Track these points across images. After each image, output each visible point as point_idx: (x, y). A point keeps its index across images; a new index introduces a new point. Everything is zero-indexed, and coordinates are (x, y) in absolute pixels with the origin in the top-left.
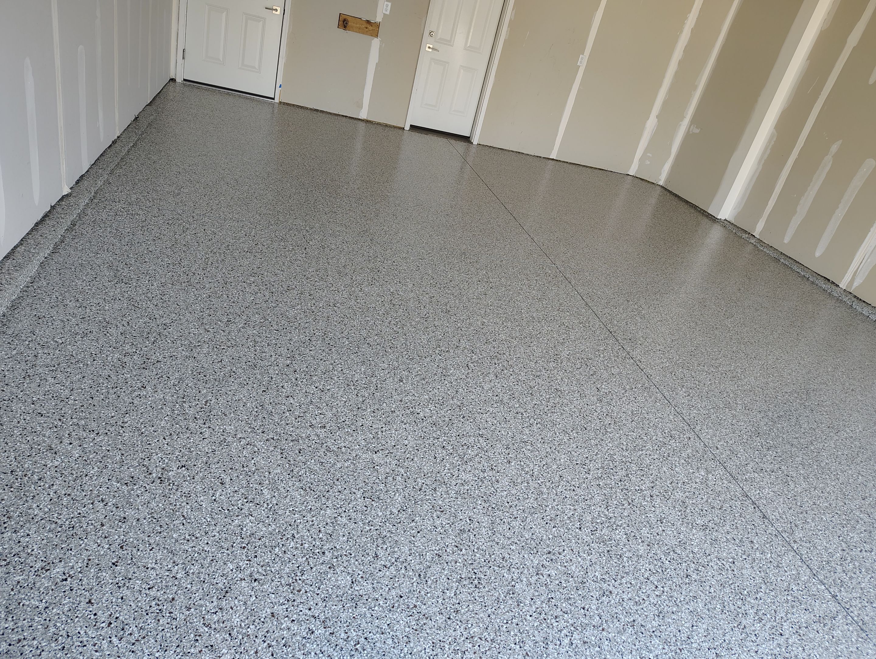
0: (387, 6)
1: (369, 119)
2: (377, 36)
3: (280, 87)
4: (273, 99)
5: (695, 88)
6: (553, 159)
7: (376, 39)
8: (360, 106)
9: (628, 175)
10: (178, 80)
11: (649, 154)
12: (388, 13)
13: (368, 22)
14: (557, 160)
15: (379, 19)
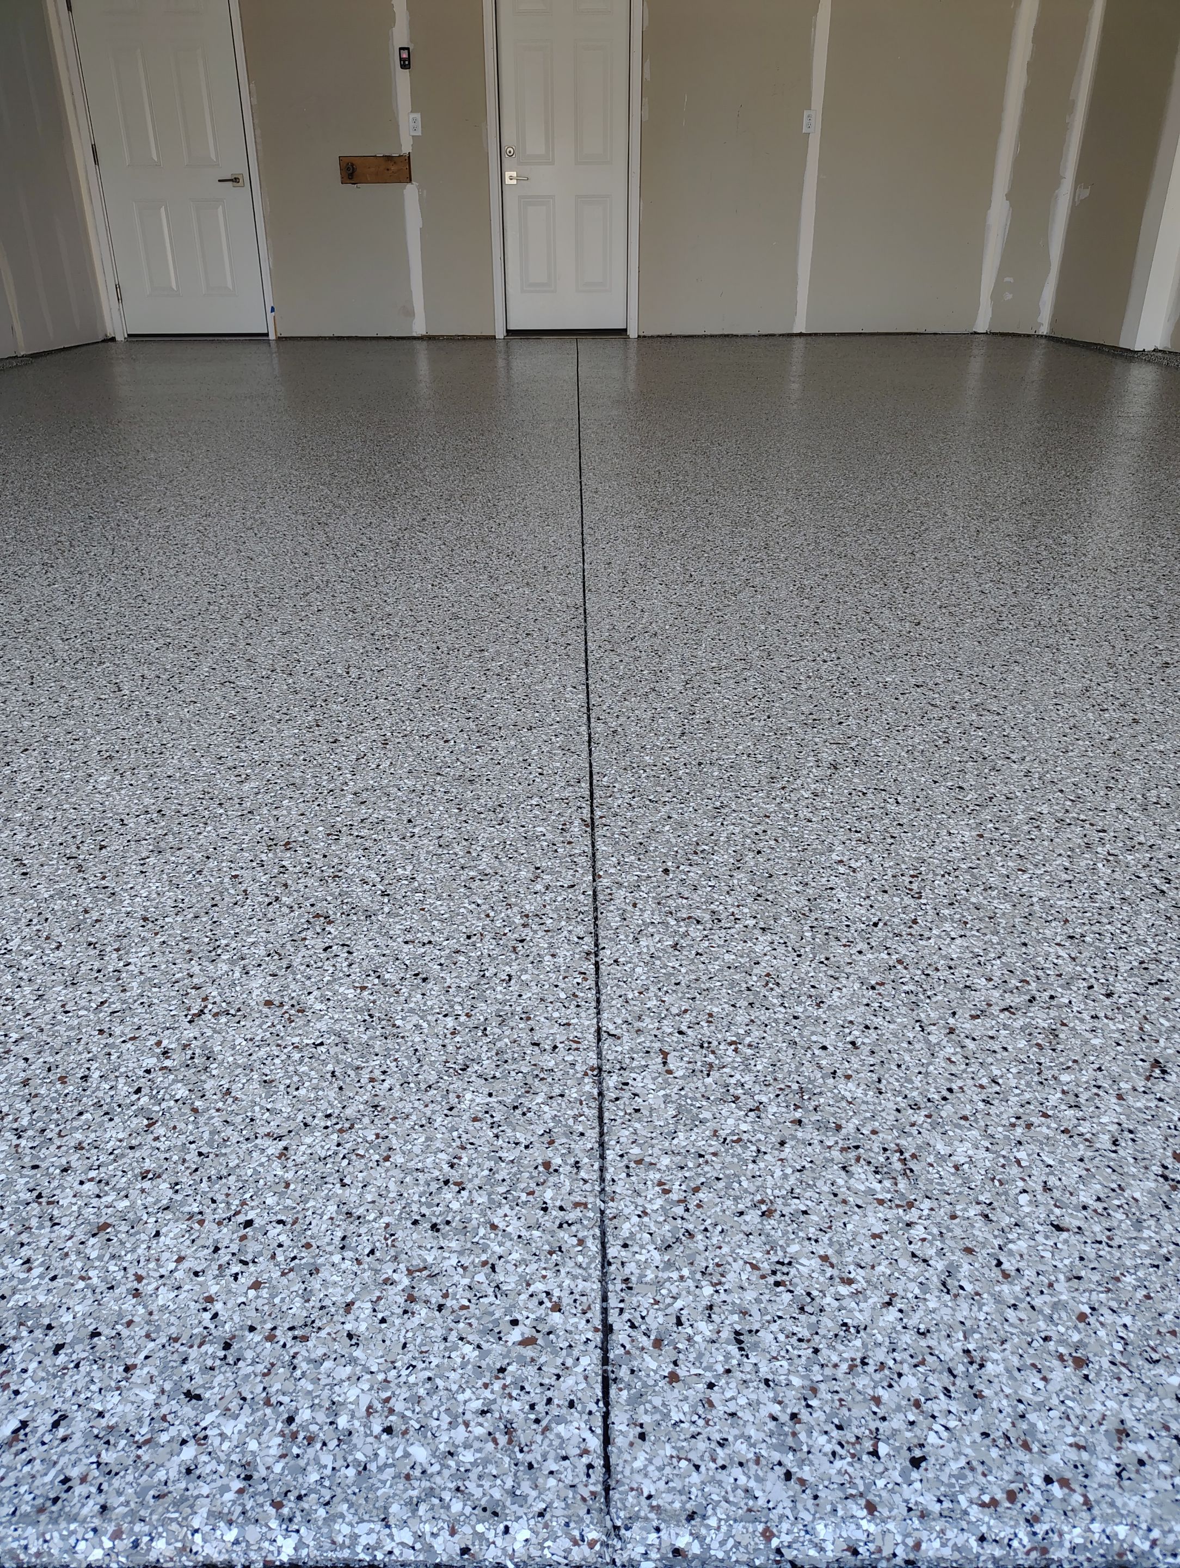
0: (415, 121)
1: (430, 333)
2: (410, 180)
3: (273, 310)
4: (267, 335)
5: (1070, 107)
6: (801, 335)
7: (409, 185)
8: (410, 314)
9: (976, 333)
10: (118, 339)
11: (1007, 279)
12: (419, 133)
13: (388, 158)
14: (810, 335)
15: (406, 148)
